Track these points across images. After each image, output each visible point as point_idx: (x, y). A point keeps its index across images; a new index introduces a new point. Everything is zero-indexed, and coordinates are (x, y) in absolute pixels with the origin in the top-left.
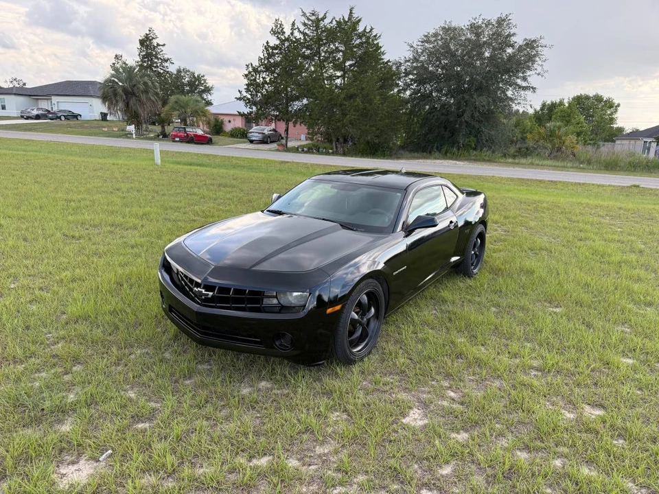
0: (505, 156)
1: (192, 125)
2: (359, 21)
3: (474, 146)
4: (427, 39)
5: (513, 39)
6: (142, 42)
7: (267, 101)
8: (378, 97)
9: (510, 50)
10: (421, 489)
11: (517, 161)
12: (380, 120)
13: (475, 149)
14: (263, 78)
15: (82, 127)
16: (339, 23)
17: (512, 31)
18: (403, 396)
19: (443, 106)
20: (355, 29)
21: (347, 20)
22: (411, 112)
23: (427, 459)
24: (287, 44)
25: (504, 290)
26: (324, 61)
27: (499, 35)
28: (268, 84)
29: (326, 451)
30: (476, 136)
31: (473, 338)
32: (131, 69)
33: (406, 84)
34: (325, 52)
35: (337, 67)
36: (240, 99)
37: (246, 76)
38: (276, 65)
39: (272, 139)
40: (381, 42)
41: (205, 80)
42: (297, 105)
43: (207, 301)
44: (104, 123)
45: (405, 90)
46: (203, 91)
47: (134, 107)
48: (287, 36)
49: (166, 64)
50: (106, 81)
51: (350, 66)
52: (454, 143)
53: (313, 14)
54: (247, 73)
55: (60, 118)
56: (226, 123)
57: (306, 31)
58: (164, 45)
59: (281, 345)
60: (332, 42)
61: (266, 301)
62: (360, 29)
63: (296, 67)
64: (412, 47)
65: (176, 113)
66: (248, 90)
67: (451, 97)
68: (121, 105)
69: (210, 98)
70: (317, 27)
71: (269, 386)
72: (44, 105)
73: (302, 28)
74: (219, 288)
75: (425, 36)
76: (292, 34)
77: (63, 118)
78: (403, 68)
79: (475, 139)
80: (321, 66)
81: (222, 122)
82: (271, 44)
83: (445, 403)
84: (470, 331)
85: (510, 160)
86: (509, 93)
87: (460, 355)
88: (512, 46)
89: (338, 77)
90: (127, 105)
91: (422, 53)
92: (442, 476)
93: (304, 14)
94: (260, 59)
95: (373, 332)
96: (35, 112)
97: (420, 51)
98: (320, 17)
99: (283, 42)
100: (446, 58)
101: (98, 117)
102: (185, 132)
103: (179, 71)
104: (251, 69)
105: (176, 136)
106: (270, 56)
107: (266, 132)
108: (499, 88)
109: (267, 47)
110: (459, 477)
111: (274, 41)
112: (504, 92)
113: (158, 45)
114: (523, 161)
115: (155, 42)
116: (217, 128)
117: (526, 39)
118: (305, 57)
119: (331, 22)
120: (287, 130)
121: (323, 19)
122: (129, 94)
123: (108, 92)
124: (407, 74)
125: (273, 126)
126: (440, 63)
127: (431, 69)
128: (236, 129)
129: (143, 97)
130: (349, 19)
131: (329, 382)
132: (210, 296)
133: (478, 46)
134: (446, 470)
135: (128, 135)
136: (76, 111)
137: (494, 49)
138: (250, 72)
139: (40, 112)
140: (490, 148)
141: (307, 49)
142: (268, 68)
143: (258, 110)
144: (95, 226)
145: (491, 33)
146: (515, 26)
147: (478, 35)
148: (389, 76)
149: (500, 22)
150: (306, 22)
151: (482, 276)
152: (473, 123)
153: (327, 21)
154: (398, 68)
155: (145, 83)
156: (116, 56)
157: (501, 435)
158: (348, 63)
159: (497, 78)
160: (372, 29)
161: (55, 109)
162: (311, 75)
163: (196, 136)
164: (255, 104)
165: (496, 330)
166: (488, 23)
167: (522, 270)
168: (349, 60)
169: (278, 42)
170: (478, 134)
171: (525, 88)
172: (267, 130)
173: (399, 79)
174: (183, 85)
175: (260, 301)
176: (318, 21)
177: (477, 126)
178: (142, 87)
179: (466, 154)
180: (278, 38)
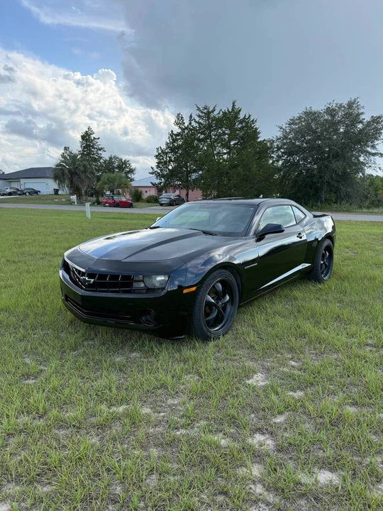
0: (360, 207)
1: (119, 194)
2: (240, 111)
3: (334, 200)
4: (292, 122)
5: (362, 117)
6: (83, 137)
7: (172, 174)
8: (255, 166)
9: (360, 126)
10: (254, 433)
11: (371, 210)
12: (257, 183)
13: (336, 203)
14: (170, 157)
15: (40, 199)
16: (225, 113)
17: (360, 111)
18: (250, 364)
19: (308, 170)
20: (236, 117)
21: (230, 111)
22: (283, 177)
23: (263, 410)
24: (186, 131)
25: (348, 291)
26: (214, 142)
27: (351, 114)
28: (173, 162)
29: (176, 402)
30: (336, 193)
31: (317, 323)
32: (75, 156)
33: (278, 156)
34: (215, 136)
35: (223, 146)
36: (152, 173)
37: (157, 156)
38: (179, 147)
39: (177, 202)
40: (257, 125)
41: (130, 164)
42: (194, 176)
43: (90, 287)
44: (56, 196)
45: (278, 161)
46: (129, 172)
47: (76, 183)
48: (186, 126)
49: (100, 152)
50: (57, 166)
51: (235, 144)
52: (318, 198)
53: (205, 109)
54: (157, 154)
55: (25, 194)
56: (144, 193)
57: (201, 121)
58: (99, 138)
59: (146, 320)
60: (220, 128)
61: (135, 285)
62: (241, 116)
63: (193, 147)
64: (281, 128)
65: (106, 186)
66: (158, 167)
67: (315, 164)
68: (67, 182)
69: (133, 176)
70: (209, 118)
71: (138, 356)
72: (15, 185)
73: (197, 119)
74: (99, 275)
75: (291, 120)
76: (190, 124)
77: (27, 194)
78: (275, 144)
79: (335, 195)
80: (212, 146)
81: (141, 193)
82: (175, 133)
83: (286, 369)
84: (315, 318)
85: (365, 210)
86: (361, 159)
87: (303, 335)
88: (361, 122)
89: (225, 154)
90: (72, 182)
91: (290, 132)
92: (275, 423)
93: (199, 109)
94: (167, 144)
95: (229, 315)
96: (8, 191)
97: (288, 131)
98: (210, 110)
99: (183, 130)
100: (308, 135)
101: (52, 192)
102: (113, 199)
103: (111, 158)
104: (160, 152)
105: (106, 203)
106: (174, 141)
107: (172, 197)
108: (353, 155)
109: (172, 134)
110: (291, 425)
111: (177, 130)
112: (357, 158)
113: (95, 139)
114: (376, 210)
115: (92, 136)
116: (137, 196)
117: (372, 117)
118: (199, 140)
119: (219, 113)
120: (187, 195)
121: (213, 111)
122: (73, 173)
123: (58, 174)
124: (279, 148)
125: (177, 192)
126: (305, 139)
127: (297, 143)
128: (151, 196)
129: (83, 176)
130: (233, 110)
131: (187, 352)
132: (91, 282)
133: (334, 125)
134: (280, 419)
135: (71, 203)
136: (37, 189)
137: (347, 126)
138: (159, 154)
139: (13, 190)
140: (347, 202)
141: (202, 134)
142: (173, 150)
143: (166, 181)
144: (31, 255)
145: (343, 113)
146: (363, 107)
147: (333, 116)
148: (264, 150)
149: (350, 105)
150: (200, 114)
151: (330, 282)
152: (333, 183)
153: (216, 113)
154: (271, 144)
155: (84, 166)
156: (65, 148)
157: (334, 393)
158: (232, 143)
159: (350, 148)
160: (250, 116)
161: (22, 188)
162: (204, 153)
163: (121, 202)
164: (163, 176)
165: (338, 318)
166: (341, 106)
167: (365, 277)
168: (233, 140)
169: (180, 131)
170: (337, 190)
171: (374, 155)
172: (173, 195)
173: (273, 152)
174: (114, 168)
175: (130, 285)
176: (209, 113)
177: (336, 185)
178: (82, 168)
179: (328, 206)
180: (180, 127)
